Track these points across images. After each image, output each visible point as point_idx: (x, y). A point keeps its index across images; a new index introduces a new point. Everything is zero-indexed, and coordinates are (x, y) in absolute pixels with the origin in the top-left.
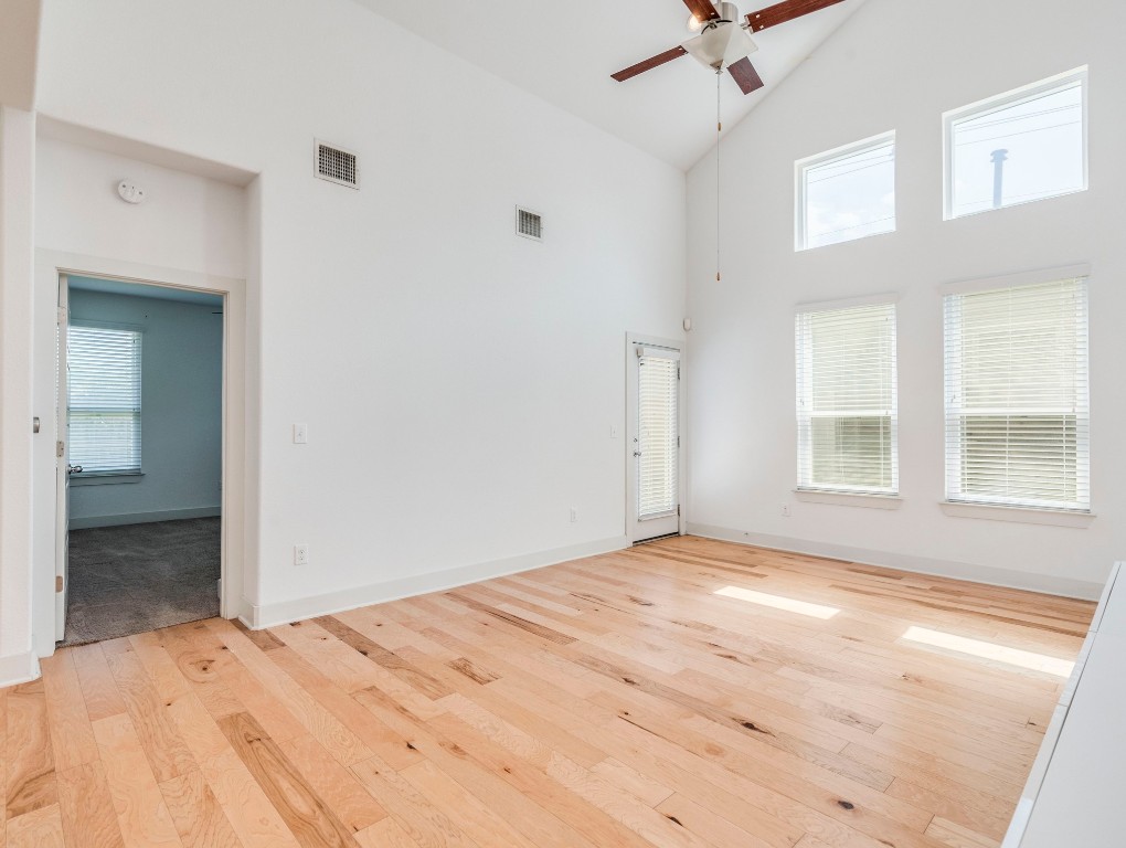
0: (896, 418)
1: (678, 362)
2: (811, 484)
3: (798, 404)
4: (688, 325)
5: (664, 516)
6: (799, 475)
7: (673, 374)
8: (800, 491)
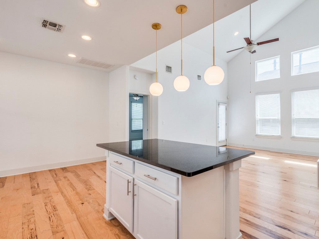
0: (280, 119)
1: (226, 106)
2: (259, 134)
3: (256, 116)
4: (228, 98)
5: (223, 141)
6: (256, 132)
7: (225, 109)
8: (257, 135)
